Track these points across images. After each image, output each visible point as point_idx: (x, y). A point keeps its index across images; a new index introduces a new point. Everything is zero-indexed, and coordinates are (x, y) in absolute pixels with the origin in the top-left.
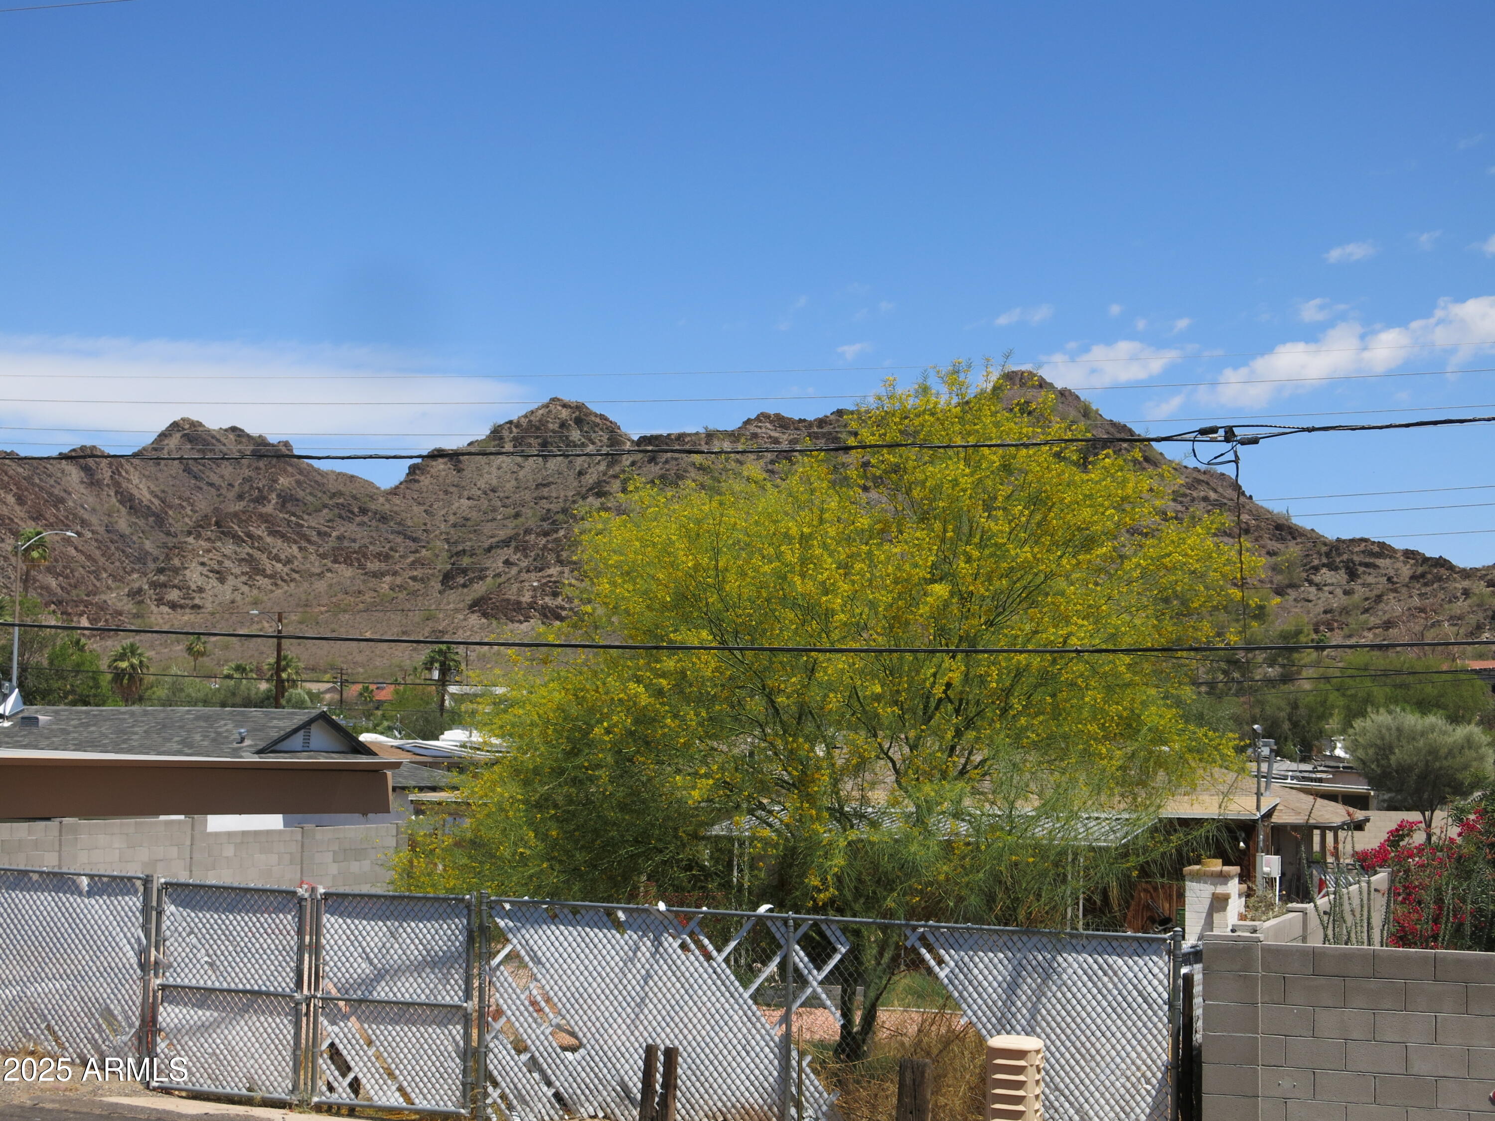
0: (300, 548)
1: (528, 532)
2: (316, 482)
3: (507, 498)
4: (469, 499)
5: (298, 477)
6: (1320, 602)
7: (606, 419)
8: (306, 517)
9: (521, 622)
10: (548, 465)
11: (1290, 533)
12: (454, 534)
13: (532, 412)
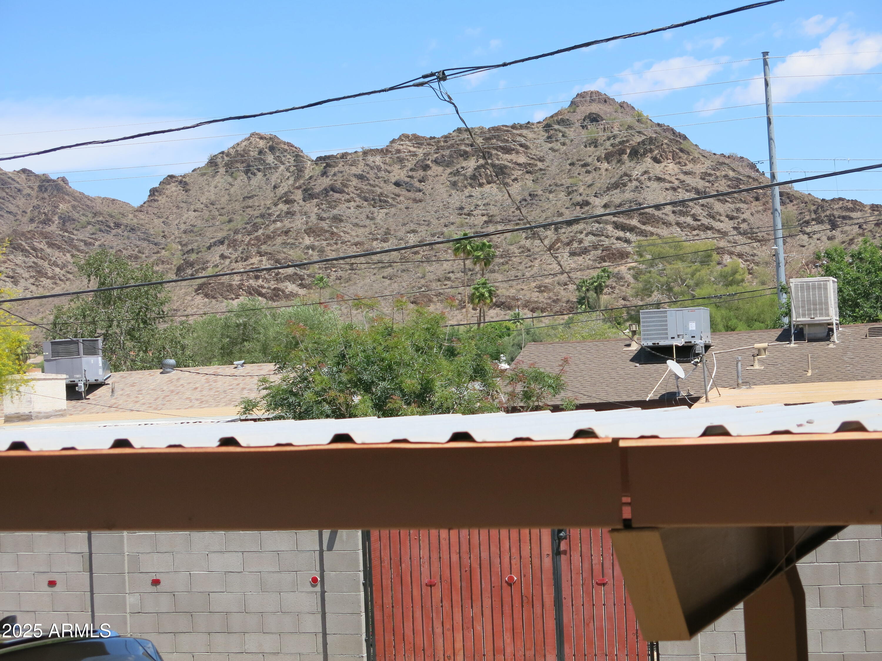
0: (73, 256)
1: (236, 232)
2: (87, 206)
3: (223, 208)
4: (195, 211)
5: (73, 203)
6: (811, 246)
7: (292, 146)
8: (75, 232)
9: (233, 299)
10: (252, 182)
11: (788, 198)
12: (185, 238)
13: (238, 144)
